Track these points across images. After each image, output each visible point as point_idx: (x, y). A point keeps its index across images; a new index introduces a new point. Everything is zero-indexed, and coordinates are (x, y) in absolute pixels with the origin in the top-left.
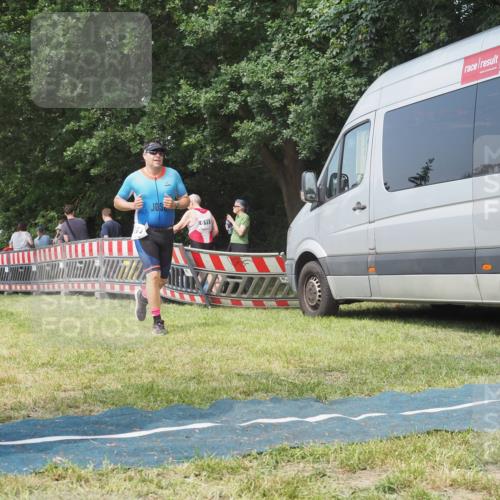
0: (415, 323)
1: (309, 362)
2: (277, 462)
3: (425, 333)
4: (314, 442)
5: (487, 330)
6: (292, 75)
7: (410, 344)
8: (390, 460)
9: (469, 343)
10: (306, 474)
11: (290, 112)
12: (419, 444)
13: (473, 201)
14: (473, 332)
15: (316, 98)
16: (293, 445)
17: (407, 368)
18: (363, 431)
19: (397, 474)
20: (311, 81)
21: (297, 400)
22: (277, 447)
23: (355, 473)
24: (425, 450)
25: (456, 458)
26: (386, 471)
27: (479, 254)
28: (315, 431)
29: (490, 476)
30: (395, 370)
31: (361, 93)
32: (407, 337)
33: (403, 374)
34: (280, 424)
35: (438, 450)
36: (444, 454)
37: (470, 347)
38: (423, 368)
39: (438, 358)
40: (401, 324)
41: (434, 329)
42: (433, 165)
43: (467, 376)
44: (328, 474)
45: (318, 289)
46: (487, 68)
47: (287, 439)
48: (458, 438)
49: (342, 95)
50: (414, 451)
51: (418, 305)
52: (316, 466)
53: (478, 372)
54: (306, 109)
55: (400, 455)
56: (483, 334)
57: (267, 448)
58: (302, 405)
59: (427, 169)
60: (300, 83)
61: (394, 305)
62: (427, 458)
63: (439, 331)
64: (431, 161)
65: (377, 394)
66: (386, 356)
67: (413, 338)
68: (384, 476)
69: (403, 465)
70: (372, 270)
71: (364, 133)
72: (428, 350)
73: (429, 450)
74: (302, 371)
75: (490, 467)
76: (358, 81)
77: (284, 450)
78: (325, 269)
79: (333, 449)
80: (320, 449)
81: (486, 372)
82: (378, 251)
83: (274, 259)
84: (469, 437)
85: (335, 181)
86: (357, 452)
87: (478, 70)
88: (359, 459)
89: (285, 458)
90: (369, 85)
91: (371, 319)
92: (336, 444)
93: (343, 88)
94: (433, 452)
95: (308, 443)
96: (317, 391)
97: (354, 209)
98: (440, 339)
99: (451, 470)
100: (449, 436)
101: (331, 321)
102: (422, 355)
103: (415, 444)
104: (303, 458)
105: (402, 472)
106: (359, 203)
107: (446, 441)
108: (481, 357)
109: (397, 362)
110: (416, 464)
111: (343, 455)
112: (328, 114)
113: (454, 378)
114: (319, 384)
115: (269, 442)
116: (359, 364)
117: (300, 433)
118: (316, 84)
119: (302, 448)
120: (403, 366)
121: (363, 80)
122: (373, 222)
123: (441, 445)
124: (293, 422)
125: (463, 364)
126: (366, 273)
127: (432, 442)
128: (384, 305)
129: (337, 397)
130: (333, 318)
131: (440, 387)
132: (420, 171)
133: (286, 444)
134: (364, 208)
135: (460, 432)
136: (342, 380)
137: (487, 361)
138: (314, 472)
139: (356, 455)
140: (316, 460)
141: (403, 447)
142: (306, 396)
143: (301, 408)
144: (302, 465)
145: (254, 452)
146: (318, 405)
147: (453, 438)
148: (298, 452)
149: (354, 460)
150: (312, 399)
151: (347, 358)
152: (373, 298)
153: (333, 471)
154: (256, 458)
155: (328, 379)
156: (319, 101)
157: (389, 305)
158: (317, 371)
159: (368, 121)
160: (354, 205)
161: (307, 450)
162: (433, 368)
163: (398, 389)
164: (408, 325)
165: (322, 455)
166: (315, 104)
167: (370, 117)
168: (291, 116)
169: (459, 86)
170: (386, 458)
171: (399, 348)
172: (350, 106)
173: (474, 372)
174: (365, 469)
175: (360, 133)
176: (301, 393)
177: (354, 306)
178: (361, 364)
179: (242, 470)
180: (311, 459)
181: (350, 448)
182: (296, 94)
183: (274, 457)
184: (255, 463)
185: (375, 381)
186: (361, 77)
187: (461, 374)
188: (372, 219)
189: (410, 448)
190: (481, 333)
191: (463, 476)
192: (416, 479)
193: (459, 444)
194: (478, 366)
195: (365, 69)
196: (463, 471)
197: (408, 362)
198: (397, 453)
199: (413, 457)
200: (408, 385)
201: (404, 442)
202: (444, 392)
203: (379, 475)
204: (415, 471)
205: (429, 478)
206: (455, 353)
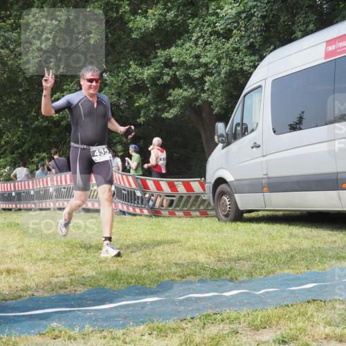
0: (297, 225)
1: (224, 254)
2: (204, 324)
3: (303, 232)
4: (230, 310)
6: (206, 56)
7: (293, 240)
8: (282, 321)
9: (334, 239)
10: (225, 332)
11: (206, 82)
12: (302, 310)
14: (337, 231)
15: (223, 71)
16: (215, 312)
17: (292, 257)
18: (262, 301)
19: (288, 331)
20: (219, 59)
21: (216, 281)
22: (205, 314)
23: (258, 330)
24: (307, 314)
25: (328, 319)
26: (280, 329)
27: (340, 176)
28: (230, 302)
30: (283, 258)
31: (255, 67)
32: (291, 235)
33: (289, 261)
34: (205, 298)
35: (315, 314)
36: (319, 317)
37: (335, 241)
38: (303, 257)
39: (314, 250)
40: (287, 226)
41: (310, 229)
42: (305, 116)
43: (334, 262)
44: (240, 332)
45: (228, 203)
46: (342, 48)
47: (211, 308)
48: (329, 305)
49: (242, 68)
50: (299, 315)
51: (298, 213)
52: (231, 326)
53: (341, 259)
54: (217, 79)
55: (289, 317)
57: (197, 314)
58: (221, 283)
59: (301, 119)
60: (212, 62)
61: (281, 213)
62: (308, 319)
63: (313, 230)
64: (303, 113)
65: (271, 275)
66: (277, 249)
67: (295, 236)
68: (279, 333)
69: (292, 325)
70: (265, 189)
71: (258, 94)
72: (306, 244)
74: (219, 261)
76: (253, 58)
77: (209, 315)
78: (233, 189)
79: (243, 314)
80: (233, 315)
82: (270, 176)
83: (197, 183)
85: (239, 128)
86: (260, 316)
87: (336, 49)
88: (261, 321)
89: (210, 321)
90: (261, 61)
91: (265, 223)
92: (245, 311)
93: (242, 64)
94: (312, 315)
95: (226, 310)
96: (230, 273)
97: (252, 148)
98: (314, 237)
99: (325, 327)
100: (323, 304)
101: (238, 225)
102: (302, 247)
103: (299, 311)
104: (222, 321)
105: (291, 330)
106: (255, 143)
107: (321, 307)
108: (343, 249)
109: (285, 253)
110: (301, 324)
111: (250, 318)
112: (232, 82)
113: (325, 263)
114: (231, 269)
115: (198, 310)
116: (258, 255)
117: (221, 303)
118: (223, 61)
119: (221, 314)
120: (289, 256)
121: (256, 58)
122: (266, 156)
123: (317, 310)
124: (214, 296)
125: (330, 253)
126: (261, 191)
127: (311, 308)
128: (274, 213)
129: (244, 278)
130: (239, 223)
131: (316, 270)
132: (296, 120)
133: (210, 311)
134: (259, 146)
135: (330, 301)
136: (247, 266)
138: (230, 331)
139: (259, 318)
140: (232, 322)
141: (291, 312)
142: (223, 277)
143: (220, 286)
144: (221, 326)
145: (189, 317)
146: (231, 284)
147: (325, 305)
148: (219, 317)
149: (258, 322)
150: (226, 280)
151: (250, 251)
152: (266, 208)
153: (243, 330)
154: (190, 322)
155: (237, 266)
156: (226, 73)
157: (277, 213)
158: (230, 260)
159: (260, 87)
160: (252, 145)
161: (225, 315)
163: (286, 271)
164: (291, 227)
165: (236, 319)
166: (223, 76)
167: (262, 83)
168: (207, 84)
169: (323, 61)
170: (279, 320)
171: (286, 243)
172: (247, 76)
173: (339, 259)
174: (265, 328)
175: (255, 95)
176: (219, 276)
177: (253, 214)
178: (260, 255)
179: (181, 330)
180: (228, 321)
181: (254, 313)
182: (210, 69)
183: (203, 321)
184: (189, 325)
185: (270, 266)
186: (255, 55)
187: (329, 261)
188: (265, 154)
189: (296, 313)
190: (342, 231)
191: (334, 331)
192: (301, 334)
193: (330, 309)
194: (342, 254)
195: (257, 50)
196: (333, 328)
197: (293, 253)
198: (287, 316)
199: (299, 319)
200: (293, 269)
201: (292, 309)
202: (319, 273)
203: (275, 332)
204: (300, 329)
205: (310, 333)
206: (325, 246)
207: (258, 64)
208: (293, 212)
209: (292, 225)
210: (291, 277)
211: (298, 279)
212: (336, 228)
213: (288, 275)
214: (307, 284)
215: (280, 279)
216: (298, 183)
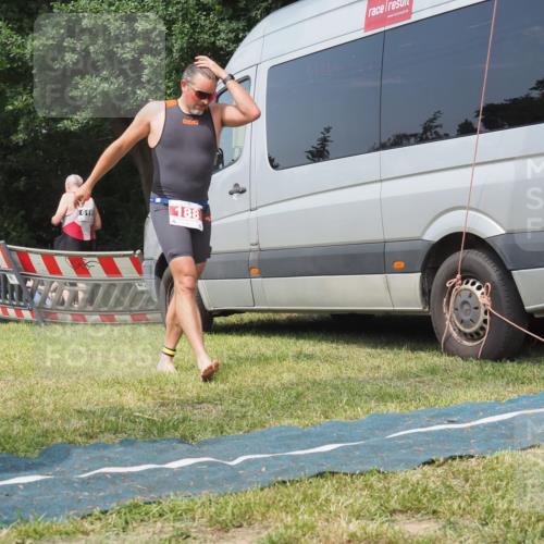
1: (172, 392)
2: (127, 523)
4: (176, 495)
16: (147, 499)
21: (155, 441)
22: (128, 503)
28: (177, 481)
30: (282, 399)
33: (293, 403)
34: (132, 474)
44: (193, 535)
47: (141, 492)
52: (177, 525)
57: (114, 505)
58: (163, 446)
65: (258, 430)
66: (272, 381)
70: (254, 271)
74: (162, 405)
77: (137, 506)
79: (200, 502)
80: (183, 503)
86: (231, 505)
88: (233, 514)
89: (137, 516)
91: (254, 334)
92: (204, 496)
95: (168, 496)
96: (181, 427)
104: (161, 515)
111: (213, 510)
114: (184, 420)
115: (117, 496)
116: (237, 393)
117: (158, 484)
119: (160, 503)
120: (293, 393)
124: (149, 470)
126: (248, 276)
129: (208, 435)
133: (139, 499)
136: (215, 413)
138: (175, 533)
139: (230, 509)
140: (178, 518)
142: (168, 435)
143: (161, 452)
144: (159, 524)
145: (97, 511)
148: (154, 509)
150: (174, 439)
152: (256, 308)
153: (200, 531)
154: (100, 519)
155: (196, 414)
158: (183, 404)
161: (166, 506)
165: (186, 511)
171: (289, 371)
176: (161, 432)
177: (233, 319)
178: (240, 392)
179: (80, 536)
180: (171, 516)
181: (221, 500)
183: (123, 517)
184: (98, 525)
185: (256, 413)
197: (300, 388)
210: (294, 433)
215: (273, 437)
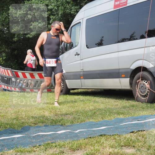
0: (98, 96)
1: (59, 112)
2: (46, 148)
3: (101, 100)
4: (60, 141)
5: (123, 99)
6: (51, 5)
7: (96, 104)
8: (87, 146)
9: (117, 103)
10: (57, 152)
12: (98, 140)
13: (118, 52)
14: (118, 99)
15: (60, 13)
16: (52, 142)
17: (95, 113)
18: (76, 136)
19: (90, 151)
20: (58, 7)
21: (54, 125)
22: (46, 143)
23: (75, 151)
24: (100, 142)
25: (112, 145)
26: (86, 150)
27: (120, 71)
28: (60, 137)
29: (123, 151)
30: (90, 114)
31: (77, 12)
32: (95, 102)
33: (93, 115)
34: (48, 135)
35: (105, 142)
36: (107, 143)
37: (117, 105)
38: (100, 113)
39: (106, 109)
40: (93, 97)
41: (105, 99)
42: (104, 39)
43: (116, 115)
44: (65, 152)
45: (62, 85)
46: (123, 3)
47: (50, 140)
48: (112, 138)
49: (70, 12)
50: (96, 143)
51: (99, 90)
52: (61, 149)
53: (120, 113)
54: (57, 18)
55: (91, 144)
56: (122, 100)
57: (42, 143)
58: (56, 127)
59: (102, 40)
60: (54, 8)
61: (90, 90)
62: (101, 145)
63: (106, 99)
64: (103, 37)
65: (83, 122)
66: (87, 109)
67: (97, 102)
68: (85, 152)
69: (92, 148)
70: (82, 77)
71: (79, 27)
72: (102, 106)
73: (102, 142)
74: (56, 115)
75: (123, 148)
76: (76, 7)
77: (49, 144)
78: (65, 77)
79: (67, 143)
80: (62, 143)
81: (123, 113)
82: (84, 70)
84: (116, 137)
85: (68, 45)
86: (76, 144)
87: (120, 4)
88: (76, 146)
89: (49, 147)
90: (80, 9)
91: (82, 95)
92: (68, 141)
93: (71, 10)
94: (103, 143)
95: (58, 141)
96: (61, 122)
97: (75, 55)
98: (107, 102)
99: (109, 149)
100: (109, 137)
101: (67, 97)
102: (100, 108)
103: (97, 141)
104: (56, 146)
105: (92, 150)
106: (77, 53)
107: (108, 138)
108: (121, 108)
109: (91, 111)
110: (97, 147)
111: (71, 145)
112: (65, 20)
113: (111, 116)
114: (62, 120)
115: (43, 141)
116: (77, 112)
117: (55, 138)
118: (60, 8)
119: (55, 143)
120: (93, 112)
121: (78, 7)
122: (82, 60)
123: (106, 140)
124: (52, 134)
125: (115, 111)
126: (80, 79)
127: (103, 139)
128: (87, 90)
129: (69, 124)
131: (106, 119)
132: (99, 41)
133: (49, 142)
134: (79, 55)
135: (113, 135)
136: (71, 117)
137: (123, 110)
138: (60, 152)
139: (75, 145)
140: (61, 147)
141: (92, 141)
142: (57, 124)
143: (56, 128)
144: (55, 149)
145: (37, 145)
146: (61, 127)
147: (110, 138)
148: (54, 145)
149: (75, 147)
150: (59, 125)
151: (72, 110)
152: (82, 88)
153: (67, 151)
154: (39, 147)
155: (65, 118)
157: (88, 90)
158: (62, 115)
159: (80, 23)
160: (75, 54)
161: (57, 144)
162: (104, 112)
163: (91, 120)
164: (95, 97)
165: (63, 145)
166: (60, 16)
167: (81, 21)
168: (51, 20)
169: (113, 10)
170: (86, 146)
171: (92, 106)
172: (73, 17)
173: (119, 113)
174: (78, 150)
175: (77, 28)
176: (56, 123)
177: (76, 91)
178: (78, 112)
179: (33, 152)
180: (59, 147)
181: (73, 142)
182: (53, 12)
183: (45, 147)
184: (38, 149)
185: (83, 118)
186: (77, 6)
187: (114, 115)
188: (82, 59)
189: (95, 142)
190: (121, 100)
191: (114, 151)
192: (97, 153)
193: (113, 140)
194: (120, 111)
195: (79, 3)
196: (113, 149)
197: (95, 111)
198: (90, 144)
199: (96, 145)
200: (95, 119)
201: (93, 140)
202: (108, 121)
203: (83, 152)
204: (97, 150)
205: (101, 152)
206: (112, 107)
207: (79, 11)
208: (97, 90)
209: (96, 96)
210: (94, 123)
211: (97, 124)
212: (118, 98)
213: (92, 122)
214: (102, 127)
215: (88, 125)
216: (99, 74)
